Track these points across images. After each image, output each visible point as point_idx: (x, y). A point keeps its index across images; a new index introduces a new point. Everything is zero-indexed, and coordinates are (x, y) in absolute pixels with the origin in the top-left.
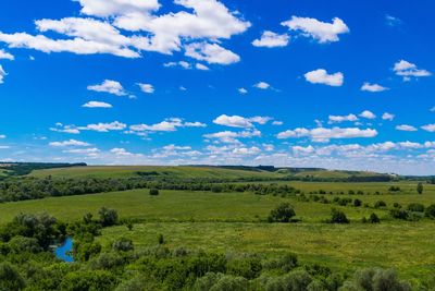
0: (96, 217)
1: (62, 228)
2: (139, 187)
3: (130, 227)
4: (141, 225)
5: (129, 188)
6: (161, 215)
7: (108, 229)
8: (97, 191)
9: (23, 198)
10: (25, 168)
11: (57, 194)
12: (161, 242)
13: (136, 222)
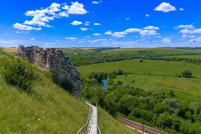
0: (117, 72)
1: (106, 75)
2: (137, 58)
3: (126, 76)
4: (130, 75)
5: (133, 59)
6: (139, 72)
7: (119, 76)
8: (121, 60)
9: (97, 63)
10: (100, 50)
11: (108, 61)
12: (133, 82)
13: (129, 74)
